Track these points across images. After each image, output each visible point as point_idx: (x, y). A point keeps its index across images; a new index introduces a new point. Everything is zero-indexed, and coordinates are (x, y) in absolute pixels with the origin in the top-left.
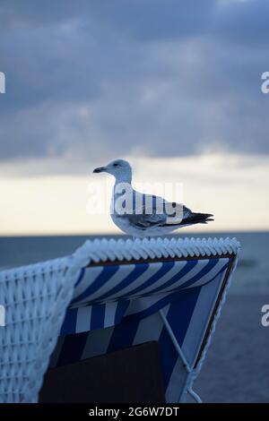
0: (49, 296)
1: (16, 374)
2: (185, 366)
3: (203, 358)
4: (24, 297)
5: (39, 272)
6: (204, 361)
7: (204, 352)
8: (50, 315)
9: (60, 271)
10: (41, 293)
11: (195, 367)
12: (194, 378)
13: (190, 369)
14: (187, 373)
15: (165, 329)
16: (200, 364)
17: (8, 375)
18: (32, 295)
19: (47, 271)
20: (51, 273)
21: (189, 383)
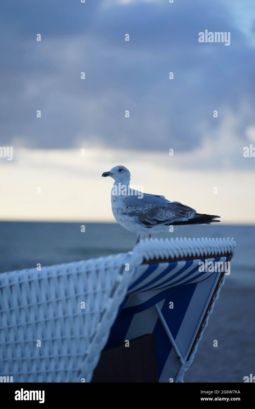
0: (103, 292)
1: (65, 367)
2: (179, 358)
3: (195, 351)
4: (76, 292)
5: (93, 268)
6: (196, 354)
7: (197, 346)
8: (105, 311)
9: (115, 268)
10: (94, 288)
11: (188, 359)
12: (186, 369)
13: (183, 361)
14: (181, 364)
15: (159, 321)
16: (193, 357)
17: (56, 368)
18: (85, 290)
19: (102, 267)
20: (106, 270)
21: (181, 374)
